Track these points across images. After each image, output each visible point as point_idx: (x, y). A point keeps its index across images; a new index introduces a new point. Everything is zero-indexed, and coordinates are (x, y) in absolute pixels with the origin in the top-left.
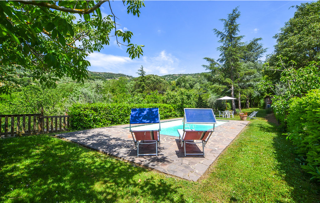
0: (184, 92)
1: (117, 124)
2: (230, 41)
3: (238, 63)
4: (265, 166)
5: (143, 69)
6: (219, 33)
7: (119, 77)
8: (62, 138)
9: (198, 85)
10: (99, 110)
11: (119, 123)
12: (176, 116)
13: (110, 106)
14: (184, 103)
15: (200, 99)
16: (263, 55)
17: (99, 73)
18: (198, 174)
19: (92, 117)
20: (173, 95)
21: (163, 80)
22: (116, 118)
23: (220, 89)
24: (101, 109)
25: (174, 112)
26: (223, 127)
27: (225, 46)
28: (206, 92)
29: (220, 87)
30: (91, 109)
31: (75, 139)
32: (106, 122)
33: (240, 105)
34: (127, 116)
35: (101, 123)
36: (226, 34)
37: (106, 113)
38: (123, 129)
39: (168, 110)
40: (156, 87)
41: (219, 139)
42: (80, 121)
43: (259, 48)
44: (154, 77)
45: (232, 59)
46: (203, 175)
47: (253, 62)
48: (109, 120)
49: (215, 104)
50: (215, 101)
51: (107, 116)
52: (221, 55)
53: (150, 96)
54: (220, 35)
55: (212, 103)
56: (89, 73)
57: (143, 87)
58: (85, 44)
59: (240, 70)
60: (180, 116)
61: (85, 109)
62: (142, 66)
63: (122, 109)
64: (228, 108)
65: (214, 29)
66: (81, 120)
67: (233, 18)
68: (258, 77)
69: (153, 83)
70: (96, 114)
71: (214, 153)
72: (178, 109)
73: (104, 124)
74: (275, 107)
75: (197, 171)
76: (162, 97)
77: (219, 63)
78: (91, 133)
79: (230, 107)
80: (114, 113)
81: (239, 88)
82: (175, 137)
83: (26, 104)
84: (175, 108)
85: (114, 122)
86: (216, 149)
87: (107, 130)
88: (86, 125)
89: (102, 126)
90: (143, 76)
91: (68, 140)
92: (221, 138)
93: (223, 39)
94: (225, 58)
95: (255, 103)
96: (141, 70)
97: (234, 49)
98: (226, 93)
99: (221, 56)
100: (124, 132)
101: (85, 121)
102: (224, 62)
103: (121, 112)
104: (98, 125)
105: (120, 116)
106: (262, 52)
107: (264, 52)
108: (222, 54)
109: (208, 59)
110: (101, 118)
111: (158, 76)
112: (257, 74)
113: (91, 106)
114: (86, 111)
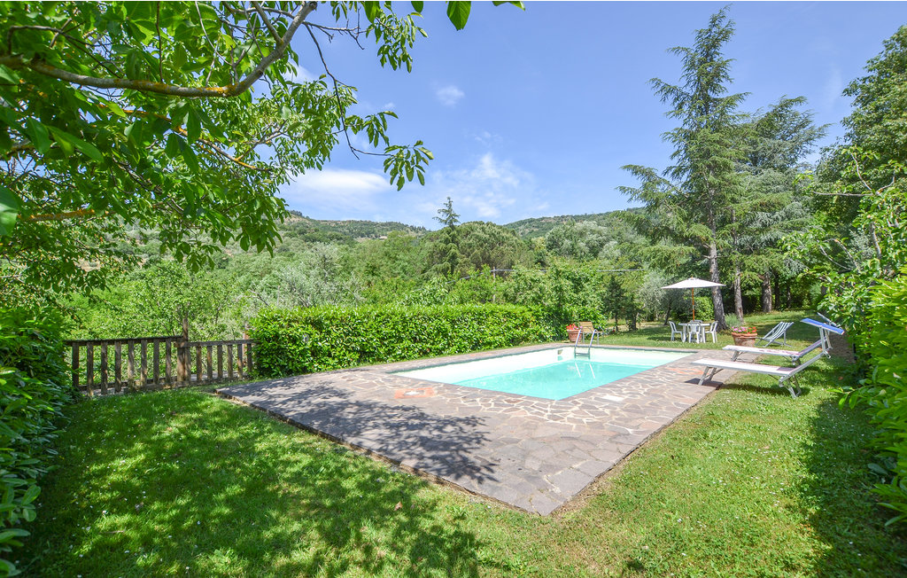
0: (563, 269)
1: (374, 360)
2: (704, 111)
3: (728, 176)
4: (763, 482)
5: (453, 207)
6: (669, 90)
7: (388, 233)
8: (230, 398)
9: (612, 248)
10: (326, 325)
11: (380, 360)
12: (542, 338)
13: (356, 314)
14: (563, 301)
15: (614, 286)
16: (813, 148)
17: (337, 224)
18: (558, 497)
19: (309, 343)
20: (532, 280)
21: (509, 235)
22: (372, 346)
23: (673, 255)
24: (331, 322)
25: (535, 328)
26: (672, 370)
27: (686, 127)
28: (635, 267)
29: (673, 252)
30: (306, 323)
31: (263, 399)
32: (345, 355)
33: (739, 305)
34: (400, 340)
35: (333, 359)
36: (691, 90)
37: (344, 333)
38: (386, 376)
39: (517, 322)
40: (489, 256)
41: (647, 404)
42: (278, 354)
43: (802, 126)
44: (483, 229)
45: (709, 166)
46: (573, 500)
47: (782, 169)
48: (354, 350)
49: (663, 301)
50: (660, 294)
51: (348, 341)
52: (675, 155)
53: (468, 283)
54: (671, 97)
55: (654, 298)
56: (311, 223)
57: (454, 257)
58: (284, 152)
59: (736, 197)
60: (554, 338)
61: (290, 321)
62: (449, 199)
63: (388, 322)
64: (704, 314)
65: (653, 80)
66: (280, 352)
67: (711, 44)
68: (797, 216)
69: (482, 245)
70: (317, 336)
71: (621, 443)
72: (548, 318)
73: (340, 363)
74: (830, 308)
75: (557, 490)
76: (502, 286)
77: (670, 180)
78: (302, 384)
79: (710, 311)
80: (366, 331)
81: (736, 251)
82: (521, 396)
83: (152, 312)
84: (538, 317)
85: (366, 355)
86: (630, 431)
87: (343, 378)
88: (293, 365)
89: (334, 367)
90: (453, 227)
91: (244, 402)
92: (655, 401)
93: (680, 107)
94: (687, 163)
95: (792, 296)
96: (447, 209)
97: (716, 136)
98: (694, 269)
99: (676, 159)
100: (387, 384)
101: (292, 354)
102: (686, 175)
103: (385, 330)
104: (325, 364)
105: (383, 339)
106: (810, 139)
107: (819, 137)
108: (678, 152)
109: (636, 170)
110: (333, 347)
111: (494, 225)
112: (796, 206)
113: (305, 314)
114: (292, 326)
